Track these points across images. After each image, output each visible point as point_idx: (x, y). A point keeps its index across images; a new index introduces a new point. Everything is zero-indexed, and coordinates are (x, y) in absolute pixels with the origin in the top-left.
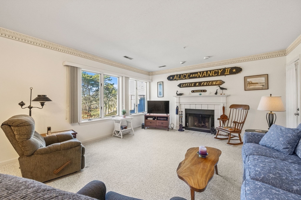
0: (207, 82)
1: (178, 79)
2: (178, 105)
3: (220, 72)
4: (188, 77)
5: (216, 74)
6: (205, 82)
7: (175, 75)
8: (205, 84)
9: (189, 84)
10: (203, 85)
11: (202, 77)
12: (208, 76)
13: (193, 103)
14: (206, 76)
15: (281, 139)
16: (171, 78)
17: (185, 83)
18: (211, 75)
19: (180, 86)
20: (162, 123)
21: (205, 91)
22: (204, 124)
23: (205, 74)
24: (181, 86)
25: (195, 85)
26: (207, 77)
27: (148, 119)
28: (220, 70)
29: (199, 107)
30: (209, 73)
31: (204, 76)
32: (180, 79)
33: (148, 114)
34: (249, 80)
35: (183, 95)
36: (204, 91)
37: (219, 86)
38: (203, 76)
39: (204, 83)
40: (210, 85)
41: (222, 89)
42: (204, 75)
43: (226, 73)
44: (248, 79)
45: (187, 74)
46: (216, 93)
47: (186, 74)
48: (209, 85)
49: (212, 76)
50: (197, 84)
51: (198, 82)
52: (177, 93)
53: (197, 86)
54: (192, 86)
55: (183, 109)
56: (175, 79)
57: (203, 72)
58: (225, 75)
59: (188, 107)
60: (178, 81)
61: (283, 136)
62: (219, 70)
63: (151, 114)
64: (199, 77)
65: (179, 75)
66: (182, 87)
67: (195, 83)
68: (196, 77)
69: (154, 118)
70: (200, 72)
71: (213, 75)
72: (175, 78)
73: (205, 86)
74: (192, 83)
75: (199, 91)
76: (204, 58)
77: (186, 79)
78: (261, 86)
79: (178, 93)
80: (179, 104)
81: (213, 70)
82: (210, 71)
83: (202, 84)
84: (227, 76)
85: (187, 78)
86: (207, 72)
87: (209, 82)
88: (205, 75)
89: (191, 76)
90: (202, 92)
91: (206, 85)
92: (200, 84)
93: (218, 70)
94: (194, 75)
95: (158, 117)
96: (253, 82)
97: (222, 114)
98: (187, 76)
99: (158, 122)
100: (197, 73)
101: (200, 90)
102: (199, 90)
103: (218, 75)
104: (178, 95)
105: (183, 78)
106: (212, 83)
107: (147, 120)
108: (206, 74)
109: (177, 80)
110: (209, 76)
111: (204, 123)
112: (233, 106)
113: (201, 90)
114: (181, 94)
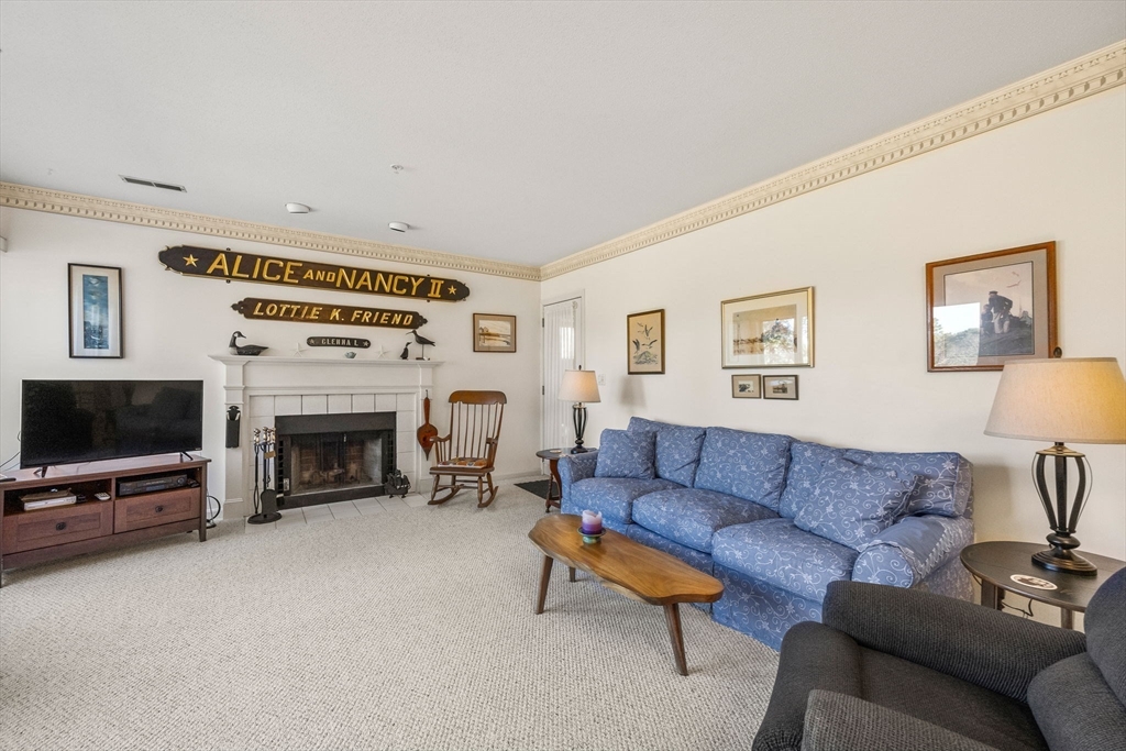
0: (373, 311)
1: (235, 273)
2: (238, 401)
3: (415, 284)
4: (290, 276)
5: (405, 291)
6: (364, 310)
7: (217, 252)
8: (366, 318)
9: (295, 308)
10: (358, 322)
11: (354, 290)
12: (376, 289)
13: (319, 388)
14: (370, 288)
15: (636, 454)
16: (191, 260)
17: (278, 303)
18: (387, 289)
19: (246, 308)
20: (160, 509)
21: (366, 344)
22: (341, 471)
23: (366, 280)
24: (256, 313)
25: (325, 314)
26: (373, 292)
27: (29, 506)
28: (417, 278)
29: (338, 407)
30: (381, 282)
31: (362, 286)
32: (251, 279)
33: (30, 476)
34: (483, 324)
35: (264, 352)
36: (363, 343)
37: (414, 332)
38: (357, 287)
39: (362, 315)
40: (383, 325)
41: (422, 341)
42: (361, 282)
43: (431, 295)
44: (481, 321)
45: (289, 264)
46: (405, 355)
47: (285, 261)
48: (378, 324)
49: (391, 293)
50: (336, 314)
51: (337, 307)
52: (233, 344)
53: (334, 322)
54: (312, 317)
55: (262, 419)
56: (218, 273)
57: (360, 272)
58: (430, 299)
59: (291, 408)
60: (233, 283)
61: (636, 449)
62: (413, 279)
63: (50, 469)
64: (344, 287)
65: (245, 256)
66: (258, 317)
67: (328, 309)
68: (331, 286)
69: (86, 490)
70: (349, 270)
71: (395, 290)
72: (215, 265)
73: (365, 324)
74: (312, 305)
75: (344, 342)
76: (393, 225)
77: (281, 282)
78: (505, 344)
79: (240, 343)
80: (244, 394)
81: (395, 275)
82: (386, 274)
83: (355, 315)
84: (433, 302)
85: (286, 279)
86: (374, 274)
87: (382, 311)
88: (367, 286)
89: (309, 274)
90: (352, 345)
91: (370, 324)
92: (347, 315)
93: (409, 276)
94: (320, 276)
95: (124, 478)
96: (491, 331)
97: (421, 423)
98: (288, 271)
99: (129, 510)
100: (336, 268)
101: (346, 339)
102: (341, 339)
103: (409, 295)
104: (242, 351)
105: (265, 276)
106: (391, 318)
107: (21, 516)
108: (372, 281)
109: (230, 277)
110: (381, 291)
111: (342, 465)
112: (458, 397)
113: (352, 340)
114: (255, 350)
